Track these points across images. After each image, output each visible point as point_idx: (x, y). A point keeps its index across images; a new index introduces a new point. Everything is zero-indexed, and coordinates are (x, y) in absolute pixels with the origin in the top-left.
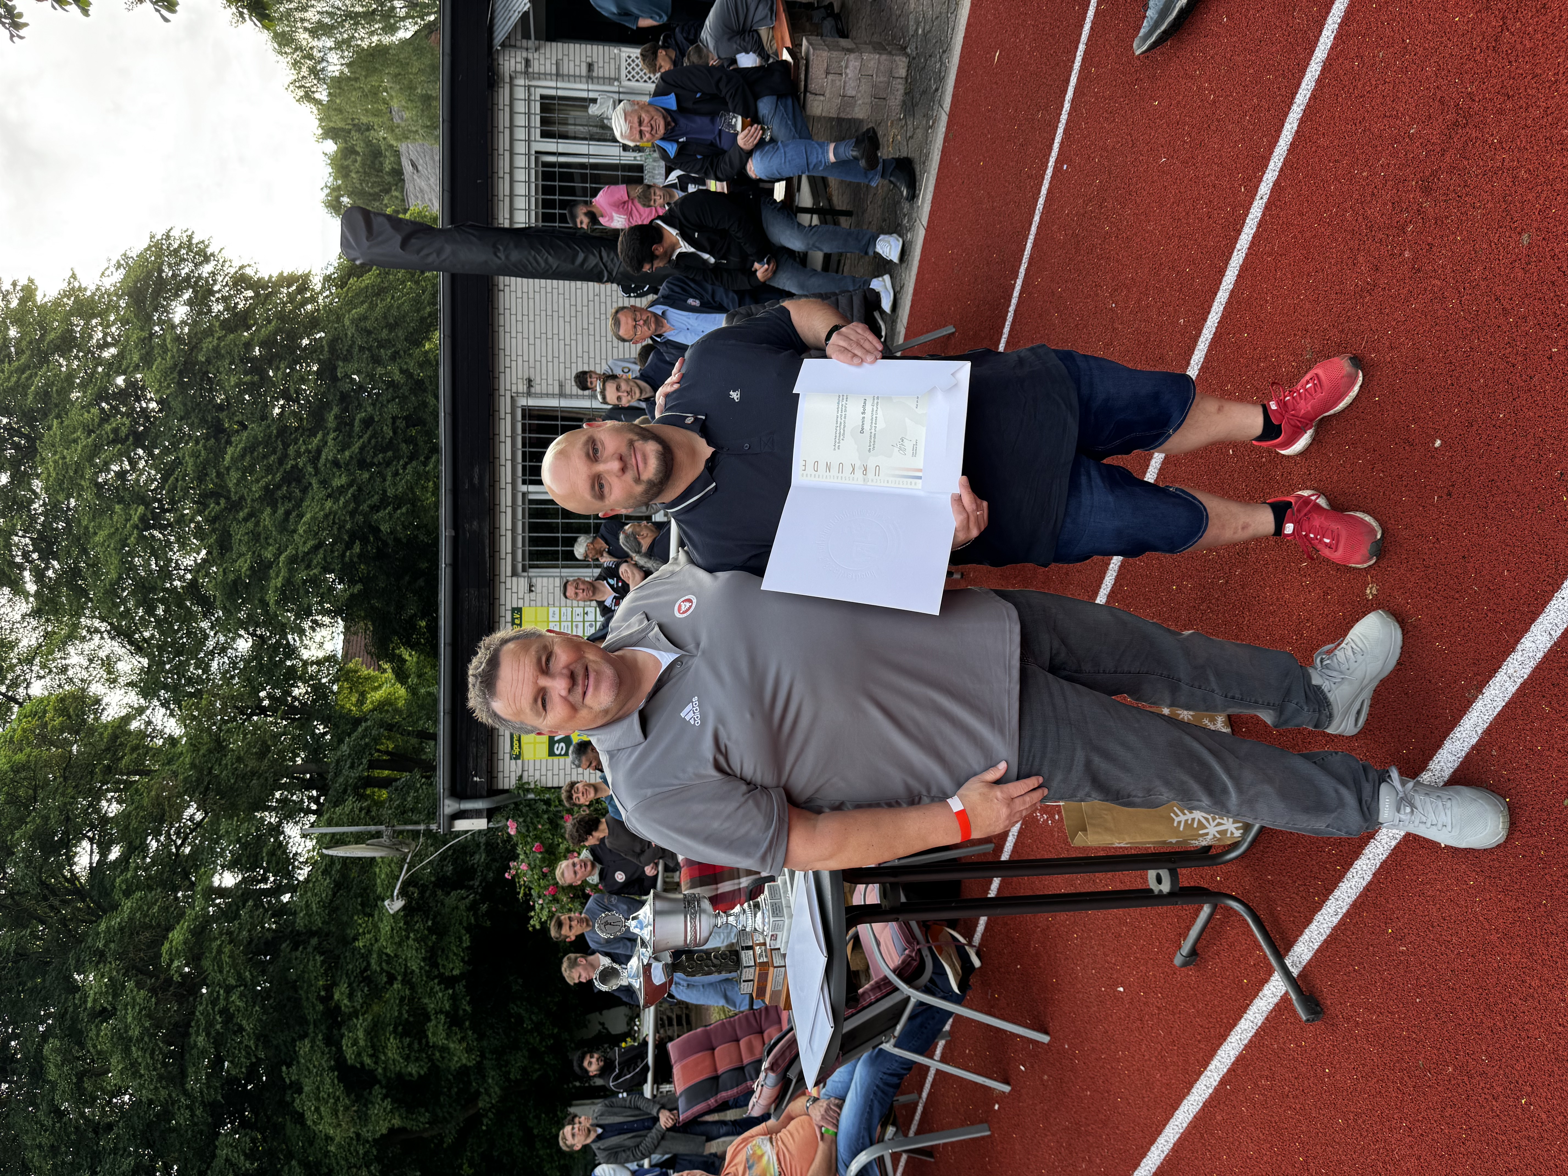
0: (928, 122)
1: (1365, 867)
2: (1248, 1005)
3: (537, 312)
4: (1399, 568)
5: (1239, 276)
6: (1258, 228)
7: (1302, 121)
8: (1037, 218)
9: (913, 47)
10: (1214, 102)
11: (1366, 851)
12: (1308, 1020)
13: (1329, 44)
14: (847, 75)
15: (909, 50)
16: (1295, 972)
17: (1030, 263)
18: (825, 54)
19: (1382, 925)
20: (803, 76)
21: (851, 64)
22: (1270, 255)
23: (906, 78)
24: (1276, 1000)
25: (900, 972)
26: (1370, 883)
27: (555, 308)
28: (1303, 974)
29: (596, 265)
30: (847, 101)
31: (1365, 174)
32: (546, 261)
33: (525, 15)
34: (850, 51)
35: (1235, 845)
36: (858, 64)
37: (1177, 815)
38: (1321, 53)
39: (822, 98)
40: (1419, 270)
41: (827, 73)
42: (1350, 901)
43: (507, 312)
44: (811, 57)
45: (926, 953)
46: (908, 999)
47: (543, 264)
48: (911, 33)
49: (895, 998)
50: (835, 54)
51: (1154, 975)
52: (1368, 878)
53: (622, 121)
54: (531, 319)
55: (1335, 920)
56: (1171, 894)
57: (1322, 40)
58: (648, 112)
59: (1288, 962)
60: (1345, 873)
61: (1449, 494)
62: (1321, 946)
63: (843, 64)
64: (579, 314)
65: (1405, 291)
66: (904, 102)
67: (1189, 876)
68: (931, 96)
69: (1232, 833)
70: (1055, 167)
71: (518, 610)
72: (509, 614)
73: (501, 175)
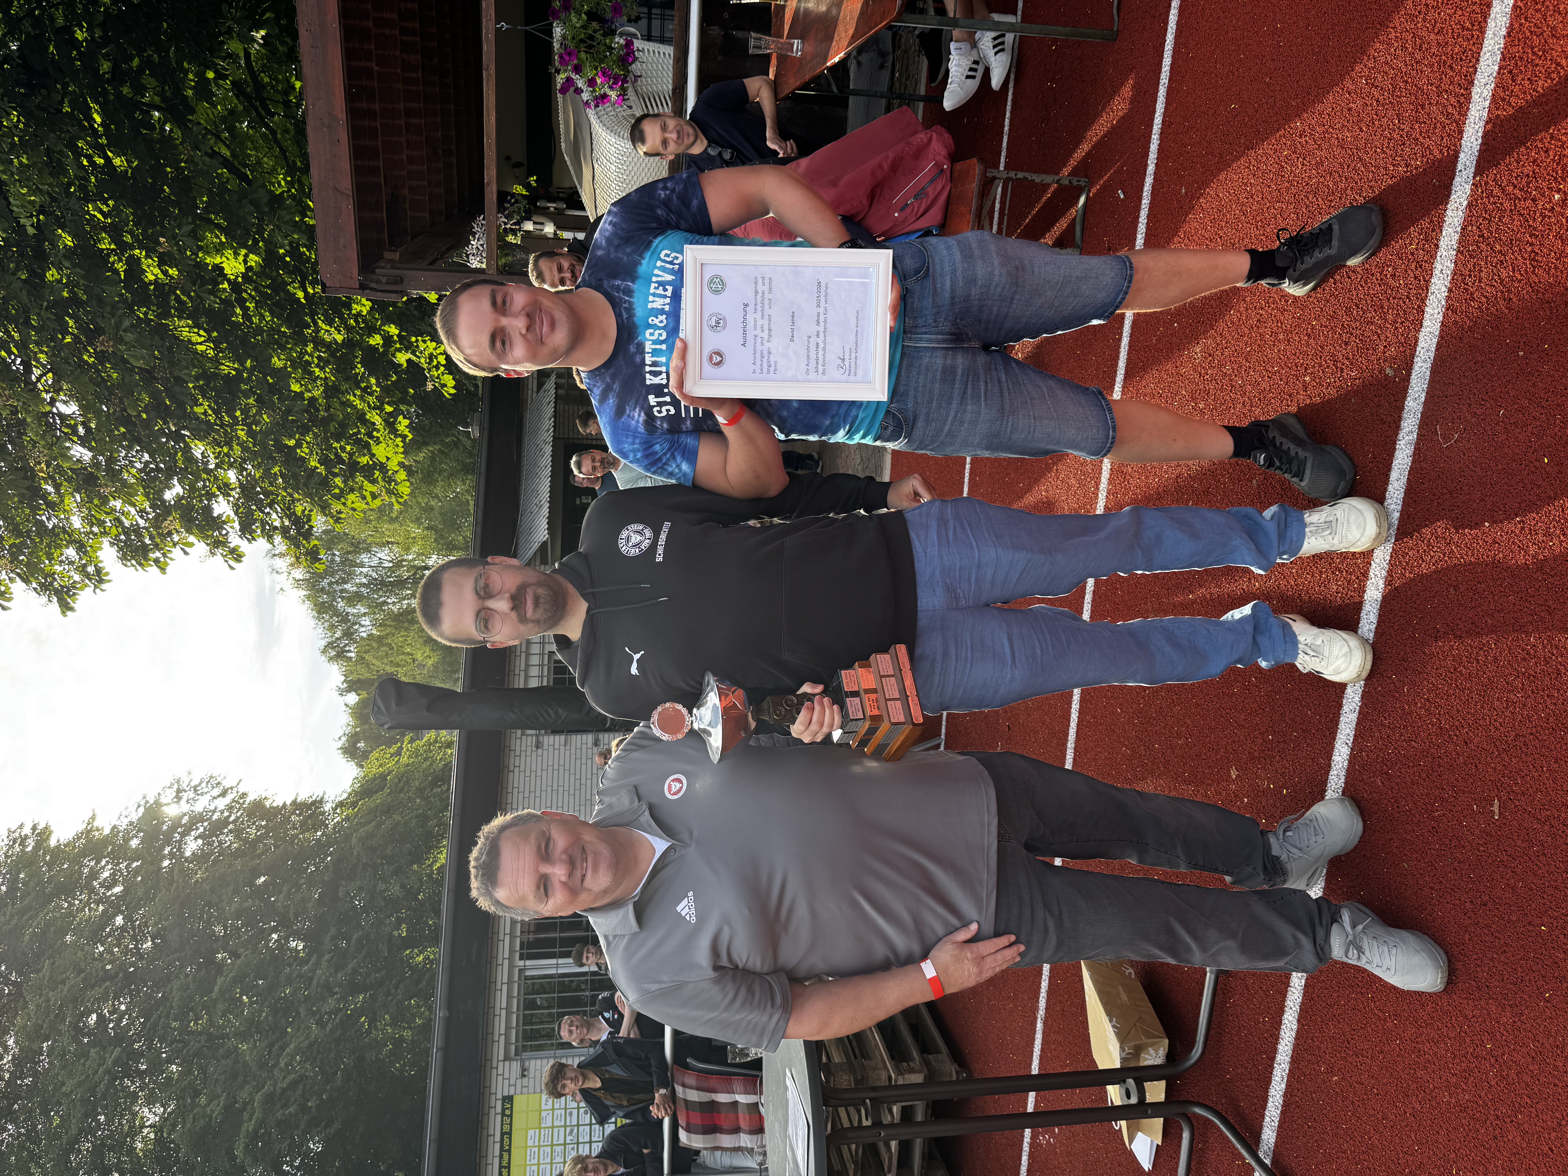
26: (1298, 1031)
33: (544, 544)
52: (1295, 1027)
71: (508, 1099)
72: (499, 1103)
73: (517, 672)
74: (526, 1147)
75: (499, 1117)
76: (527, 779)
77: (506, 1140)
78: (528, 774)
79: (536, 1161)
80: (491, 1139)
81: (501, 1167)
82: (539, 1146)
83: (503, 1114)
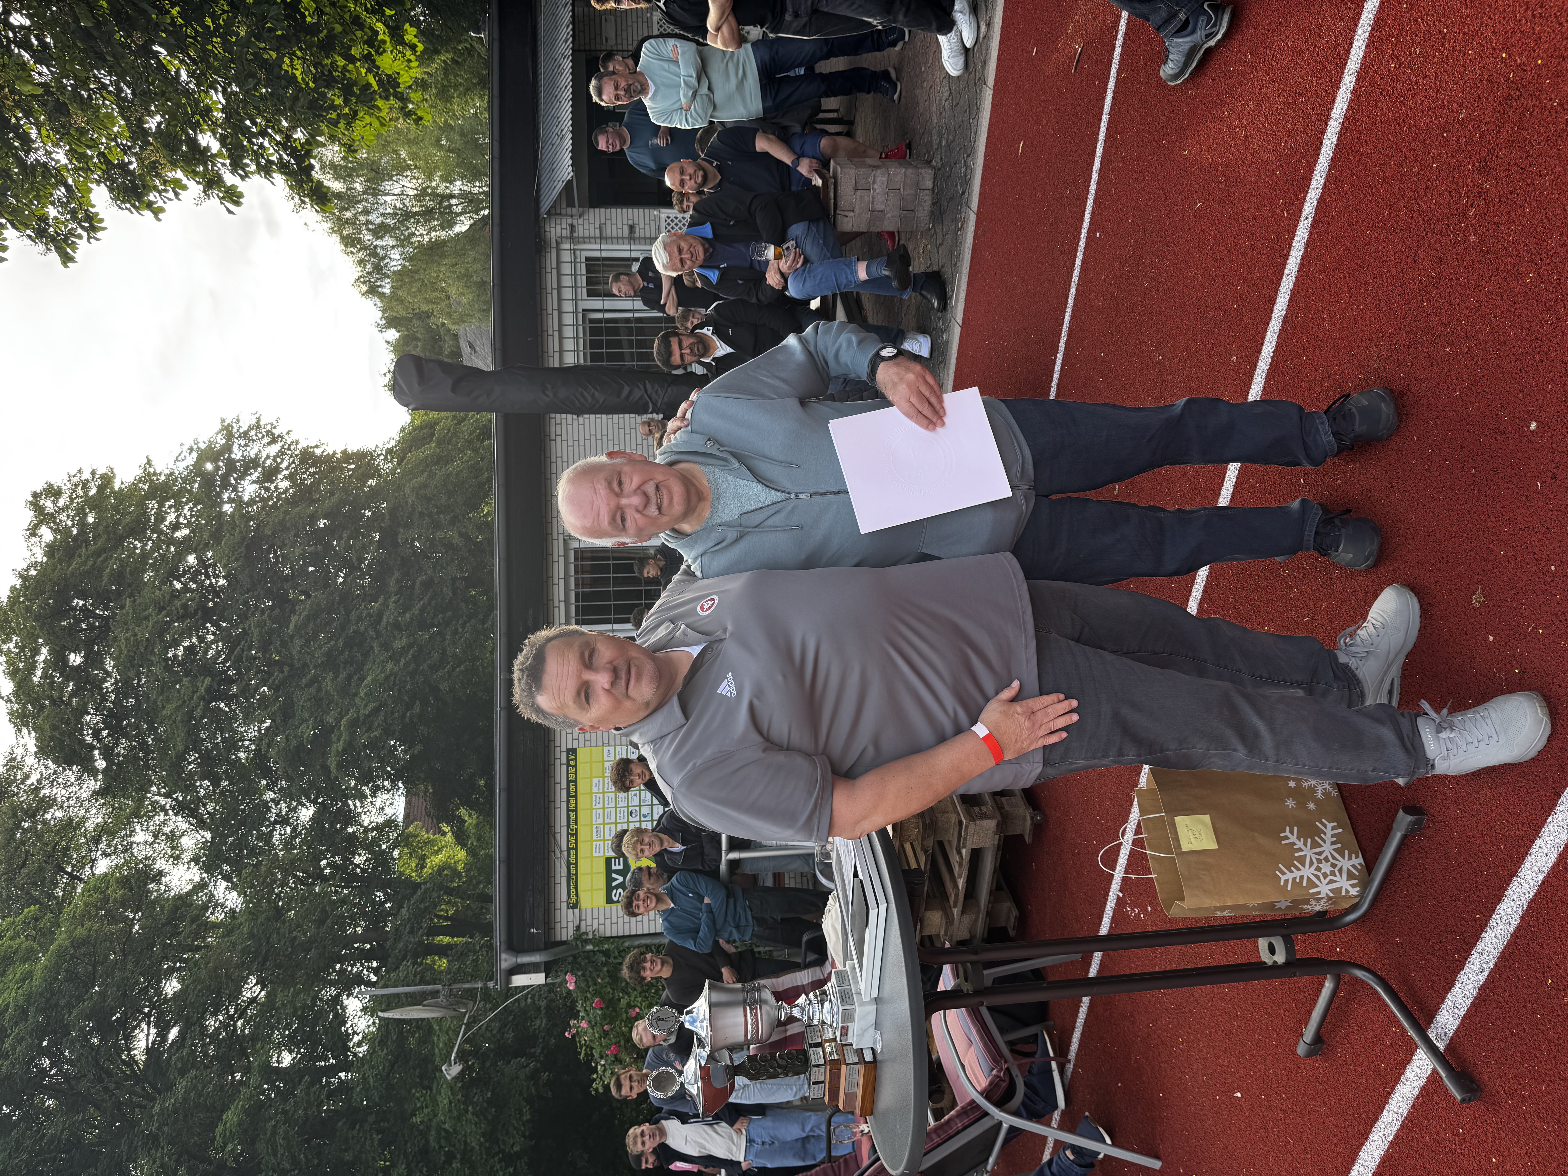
0: (957, 225)
1: (1510, 911)
2: (1390, 1094)
4: (1507, 568)
5: (1290, 301)
6: (1306, 248)
7: (1341, 135)
8: (1073, 291)
9: (938, 160)
10: (1246, 137)
11: (1509, 892)
12: (1463, 1100)
13: (1362, 54)
14: (874, 190)
15: (934, 163)
16: (1441, 1046)
17: (1069, 336)
18: (853, 172)
19: (1540, 976)
20: (832, 195)
21: (878, 179)
22: (1322, 272)
23: (933, 189)
24: (1422, 1083)
25: (987, 1094)
26: (1518, 928)
28: (1450, 1047)
29: (641, 397)
30: (877, 215)
31: (1415, 170)
32: (593, 396)
33: (569, 182)
34: (877, 167)
35: (1354, 908)
36: (885, 179)
37: (1283, 873)
38: (1353, 64)
39: (852, 214)
40: (1487, 252)
41: (856, 189)
42: (1496, 953)
44: (839, 175)
45: (1015, 1072)
46: (1000, 1124)
47: (590, 399)
48: (935, 146)
49: (984, 1125)
50: (863, 171)
51: (1275, 1073)
52: (1515, 923)
53: (662, 251)
55: (1482, 978)
56: (1287, 964)
57: (1353, 52)
58: (685, 240)
59: (1432, 1035)
60: (1487, 921)
61: (1554, 477)
62: (1468, 1011)
63: (870, 180)
65: (1475, 277)
66: (932, 212)
67: (1305, 947)
68: (959, 200)
69: (1347, 891)
70: (1088, 238)
71: (573, 751)
72: (564, 755)
73: (550, 332)
74: (591, 793)
75: (564, 767)
76: (570, 448)
77: (572, 787)
78: (570, 443)
79: (601, 806)
80: (558, 786)
81: (568, 810)
82: (604, 793)
83: (568, 765)
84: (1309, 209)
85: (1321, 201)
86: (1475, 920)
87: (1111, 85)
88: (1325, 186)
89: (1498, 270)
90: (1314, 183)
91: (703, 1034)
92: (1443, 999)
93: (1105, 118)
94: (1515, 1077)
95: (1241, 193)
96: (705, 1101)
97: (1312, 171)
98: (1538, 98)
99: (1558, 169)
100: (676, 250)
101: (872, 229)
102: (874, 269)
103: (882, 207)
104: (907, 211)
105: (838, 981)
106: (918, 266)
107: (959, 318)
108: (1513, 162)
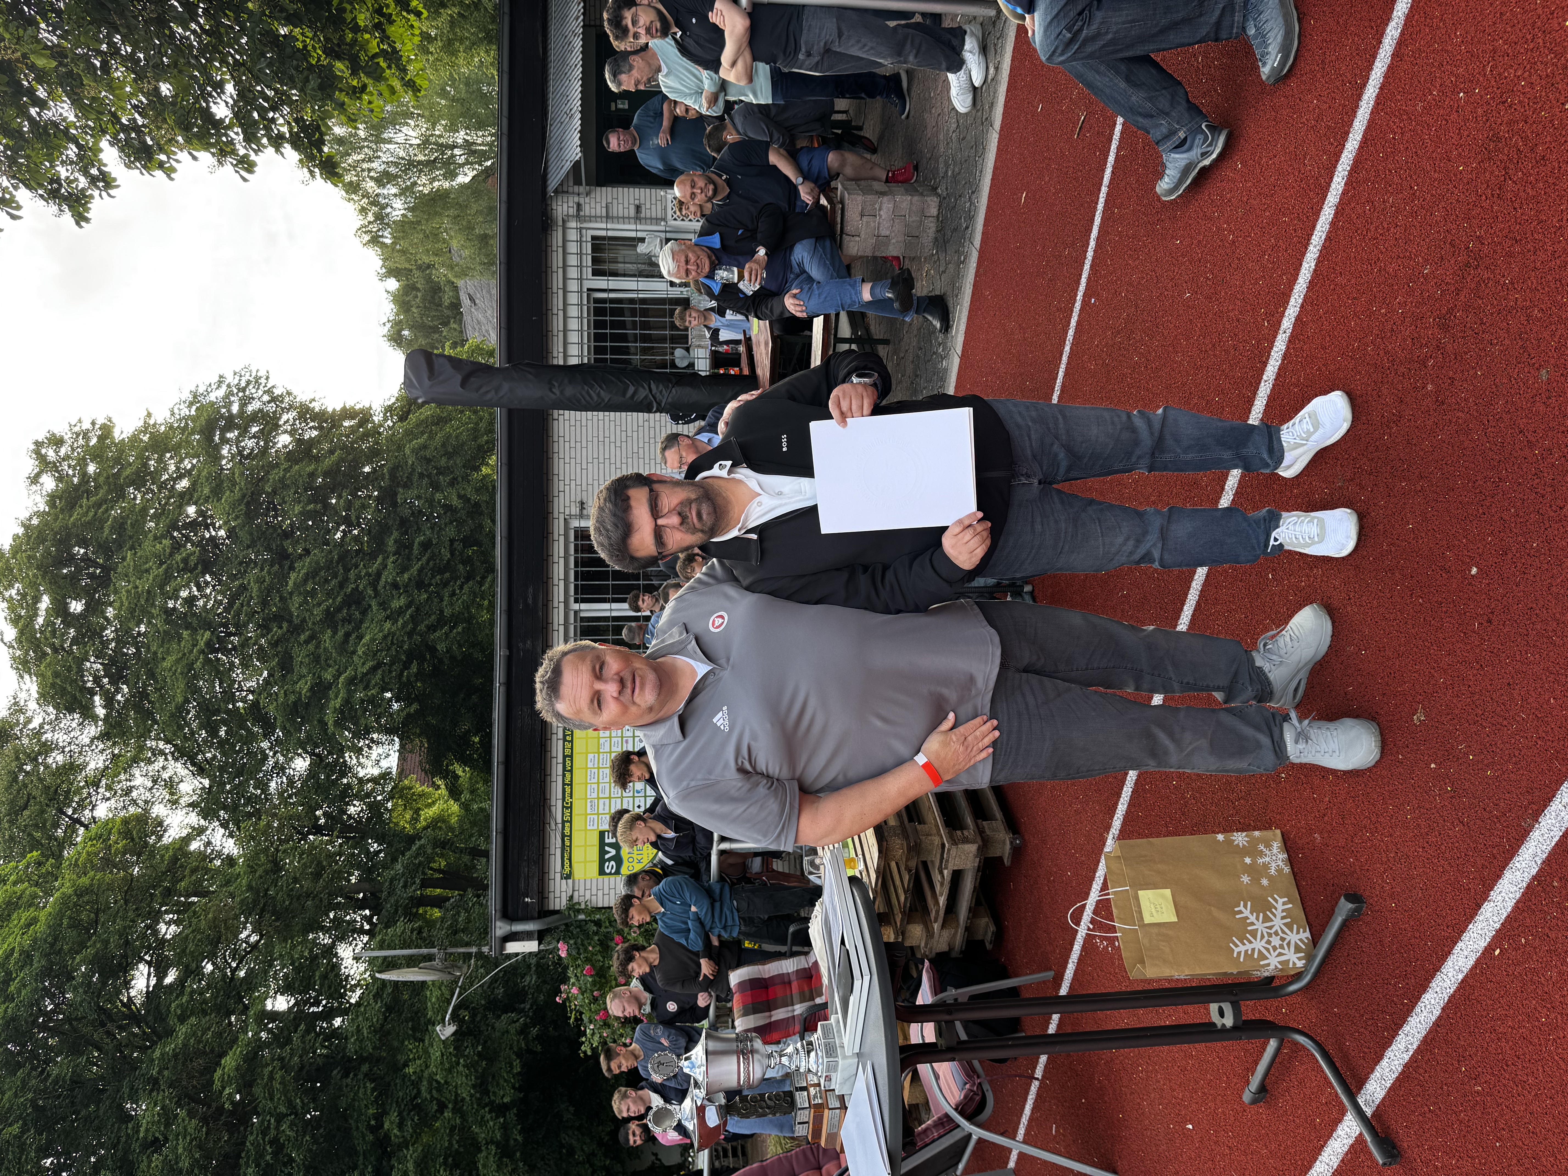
0: (959, 258)
1: (1433, 1002)
2: (1323, 1146)
3: (590, 439)
4: (1445, 694)
5: (1267, 405)
6: (1283, 360)
7: (1319, 261)
8: (1067, 349)
9: (944, 188)
10: (1234, 242)
11: (1433, 984)
12: (1384, 1164)
13: (1341, 190)
14: (880, 216)
15: (939, 191)
16: (1369, 1111)
18: (860, 198)
19: (1455, 1063)
20: (839, 219)
21: (884, 206)
22: (1296, 386)
23: (938, 217)
24: (1351, 1141)
25: (962, 1109)
26: (1440, 1018)
27: (607, 435)
28: (1377, 1113)
29: (646, 397)
30: (882, 240)
31: (1383, 311)
32: (598, 395)
33: (577, 163)
34: (883, 194)
35: (1298, 976)
36: (891, 206)
37: (1237, 946)
38: (1333, 197)
39: (857, 239)
40: (1443, 403)
41: (862, 215)
42: (1420, 1036)
43: (561, 439)
44: (847, 201)
45: (986, 1087)
46: (969, 1136)
47: (595, 398)
48: (941, 175)
49: (957, 1135)
50: (870, 198)
51: (1223, 1112)
52: (1437, 1012)
54: (584, 445)
55: (1407, 1057)
56: (1235, 1028)
57: (1333, 186)
59: (1361, 1101)
60: (1414, 1007)
61: (1490, 621)
62: (1393, 1084)
63: (877, 206)
64: (629, 439)
65: (1430, 423)
66: (936, 239)
67: (1253, 1010)
68: (962, 234)
69: (1294, 963)
70: (1083, 301)
73: (555, 312)
74: (587, 768)
75: (561, 743)
77: (568, 762)
79: (596, 780)
80: (554, 761)
81: (564, 784)
82: (599, 768)
83: (565, 740)
84: (1287, 323)
85: (1298, 319)
86: (1403, 1004)
87: (1111, 158)
88: (1302, 306)
89: (1450, 422)
90: (1292, 301)
91: (700, 1078)
92: (1372, 1070)
93: (1104, 190)
94: (1430, 1148)
95: (1226, 293)
96: (700, 1137)
97: (1292, 290)
98: (1493, 272)
99: (1507, 342)
100: (683, 259)
101: (878, 254)
102: (877, 291)
103: (888, 233)
104: (912, 237)
105: (824, 1033)
106: (921, 289)
107: (959, 349)
108: (1468, 325)
